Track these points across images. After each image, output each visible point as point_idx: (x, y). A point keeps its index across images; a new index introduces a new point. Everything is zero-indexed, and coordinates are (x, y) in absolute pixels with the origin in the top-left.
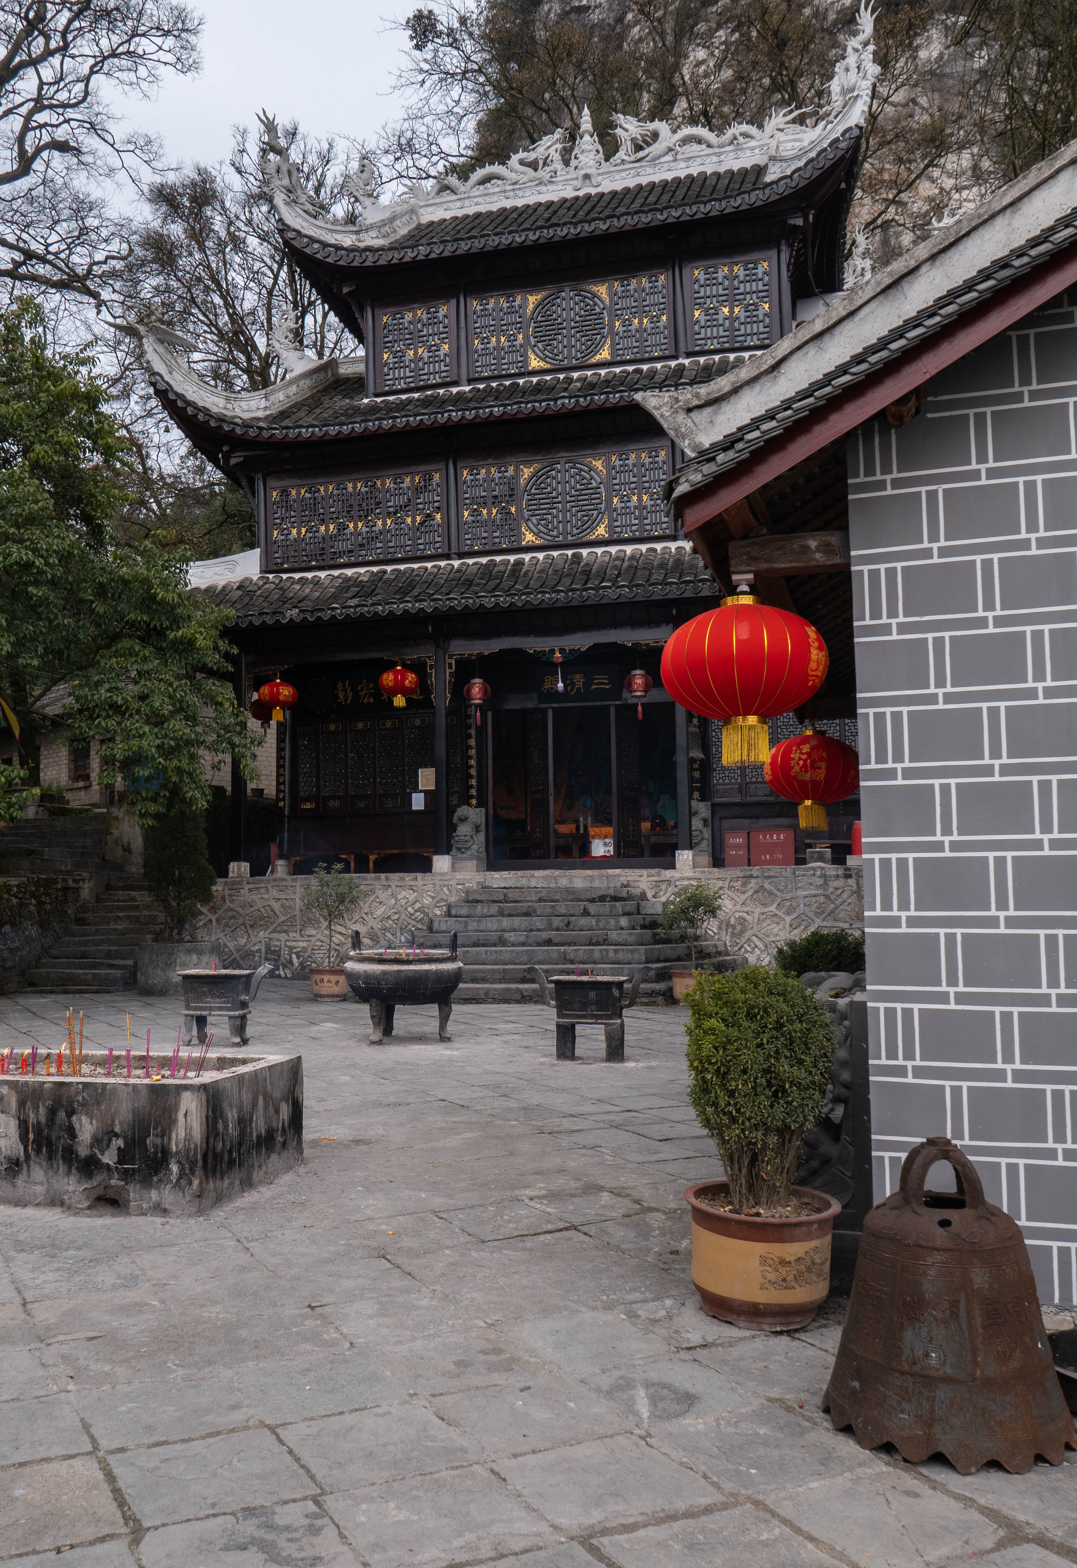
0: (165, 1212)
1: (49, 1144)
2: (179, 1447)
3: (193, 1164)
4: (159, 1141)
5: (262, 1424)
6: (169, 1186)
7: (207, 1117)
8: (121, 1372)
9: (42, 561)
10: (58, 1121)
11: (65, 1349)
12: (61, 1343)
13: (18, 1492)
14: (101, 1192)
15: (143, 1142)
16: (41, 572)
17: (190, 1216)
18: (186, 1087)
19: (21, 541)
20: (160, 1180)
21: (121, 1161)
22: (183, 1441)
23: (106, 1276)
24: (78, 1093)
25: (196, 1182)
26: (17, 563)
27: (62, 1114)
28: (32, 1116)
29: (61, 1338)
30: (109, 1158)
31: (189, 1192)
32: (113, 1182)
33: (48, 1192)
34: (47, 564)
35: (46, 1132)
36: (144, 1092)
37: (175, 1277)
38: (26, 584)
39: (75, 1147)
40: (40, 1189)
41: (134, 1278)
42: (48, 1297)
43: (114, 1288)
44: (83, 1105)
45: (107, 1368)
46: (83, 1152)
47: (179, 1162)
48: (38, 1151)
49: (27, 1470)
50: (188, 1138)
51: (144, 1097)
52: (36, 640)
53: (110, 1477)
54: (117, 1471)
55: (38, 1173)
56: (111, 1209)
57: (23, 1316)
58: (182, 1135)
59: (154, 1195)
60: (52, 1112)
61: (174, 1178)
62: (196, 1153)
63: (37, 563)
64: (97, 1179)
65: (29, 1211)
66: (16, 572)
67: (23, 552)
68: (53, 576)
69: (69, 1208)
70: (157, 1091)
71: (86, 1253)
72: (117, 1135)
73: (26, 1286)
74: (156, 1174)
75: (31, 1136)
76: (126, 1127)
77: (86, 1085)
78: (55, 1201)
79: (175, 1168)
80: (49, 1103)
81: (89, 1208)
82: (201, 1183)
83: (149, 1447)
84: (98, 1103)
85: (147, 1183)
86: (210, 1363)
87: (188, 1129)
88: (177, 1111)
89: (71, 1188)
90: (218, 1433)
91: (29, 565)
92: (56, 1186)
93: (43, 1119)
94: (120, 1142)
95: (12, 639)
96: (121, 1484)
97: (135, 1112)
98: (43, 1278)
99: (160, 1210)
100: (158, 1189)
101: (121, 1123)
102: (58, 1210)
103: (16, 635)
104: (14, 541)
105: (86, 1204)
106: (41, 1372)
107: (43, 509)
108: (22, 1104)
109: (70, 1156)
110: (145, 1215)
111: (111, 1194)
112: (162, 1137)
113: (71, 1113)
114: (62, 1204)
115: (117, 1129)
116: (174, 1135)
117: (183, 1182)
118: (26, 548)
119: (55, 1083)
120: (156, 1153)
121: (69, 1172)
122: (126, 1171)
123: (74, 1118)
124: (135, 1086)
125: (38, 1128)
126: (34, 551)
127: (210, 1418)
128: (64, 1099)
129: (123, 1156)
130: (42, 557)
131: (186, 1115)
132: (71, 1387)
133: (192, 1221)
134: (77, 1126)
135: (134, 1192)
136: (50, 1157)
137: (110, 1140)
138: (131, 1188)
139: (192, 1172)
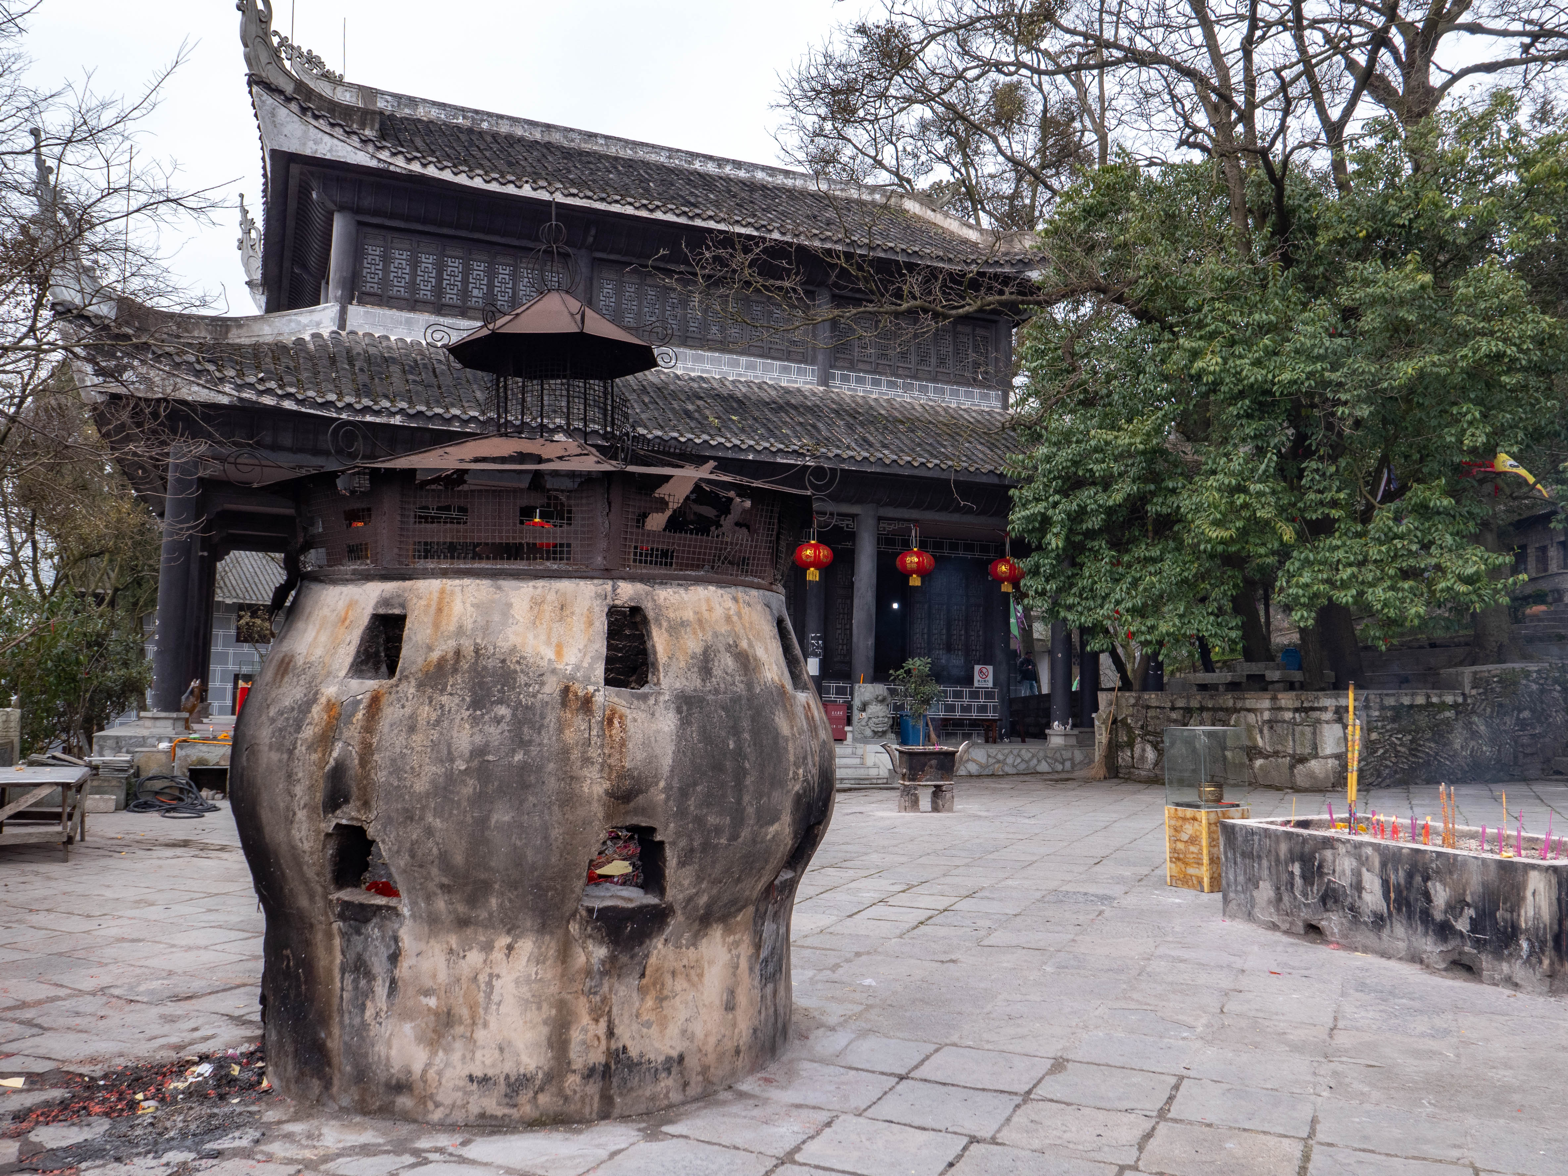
0: (1516, 985)
1: (1409, 905)
2: (1383, 1158)
3: (1543, 943)
4: (1508, 916)
5: (1472, 1166)
6: (1519, 962)
7: (1559, 900)
8: (1376, 1095)
9: (1514, 349)
10: (1415, 885)
11: (1340, 1068)
12: (1342, 1062)
13: (1229, 1145)
14: (1456, 957)
15: (1493, 915)
16: (1513, 360)
17: (1540, 994)
18: (1534, 867)
19: (1492, 333)
20: (1511, 954)
21: (1473, 930)
22: (1387, 1155)
23: (1421, 1024)
24: (1432, 861)
25: (1546, 962)
26: (1487, 356)
27: (1418, 879)
28: (1393, 877)
29: (1344, 1059)
30: (1462, 925)
31: (1539, 970)
32: (1467, 949)
33: (1409, 948)
34: (1521, 351)
35: (1405, 893)
36: (1493, 867)
37: (1487, 1040)
38: (1500, 374)
39: (1432, 911)
40: (1402, 945)
41: (1447, 1032)
42: (1357, 1029)
43: (1423, 1035)
44: (1438, 872)
45: (1366, 1089)
46: (1438, 916)
47: (1528, 939)
48: (1399, 910)
49: (1246, 1134)
50: (1537, 917)
51: (1493, 874)
52: (1517, 426)
53: (1306, 1158)
54: (1314, 1156)
55: (1400, 930)
56: (1465, 974)
57: (1326, 1037)
58: (1531, 913)
59: (1505, 967)
60: (1410, 876)
61: (1524, 954)
62: (1545, 933)
63: (1509, 352)
64: (1452, 944)
65: (1392, 964)
66: (1486, 364)
67: (1493, 343)
68: (1530, 361)
69: (1428, 967)
70: (1506, 867)
71: (1417, 1004)
72: (1468, 905)
73: (1344, 1017)
74: (1507, 947)
75: (1392, 895)
76: (1476, 898)
77: (1439, 854)
78: (1415, 958)
79: (1525, 945)
80: (1407, 866)
81: (1446, 970)
82: (1552, 964)
83: (1355, 1150)
84: (1451, 873)
85: (1498, 955)
86: (1463, 1110)
87: (1537, 908)
88: (1525, 889)
89: (1429, 949)
90: (1424, 1159)
91: (1499, 356)
92: (1415, 944)
93: (1402, 881)
94: (1471, 912)
95: (1488, 429)
96: (1310, 1166)
97: (1485, 885)
98: (1363, 1014)
99: (1510, 982)
100: (1509, 962)
101: (1472, 894)
102: (1418, 966)
103: (1492, 426)
104: (1484, 335)
105: (1443, 966)
106: (1309, 1078)
107: (1513, 298)
108: (1384, 865)
109: (1426, 917)
110: (1497, 985)
111: (1465, 960)
112: (1512, 912)
113: (1426, 878)
114: (1421, 962)
115: (1469, 899)
116: (1523, 913)
117: (1534, 960)
118: (1497, 339)
119: (1412, 849)
120: (1506, 928)
121: (1426, 934)
122: (1478, 940)
123: (1429, 884)
124: (1484, 860)
125: (1398, 890)
126: (1505, 341)
127: (1425, 1147)
128: (1420, 864)
129: (1476, 925)
130: (1515, 345)
131: (1534, 894)
132: (1324, 1094)
133: (1541, 999)
134: (1432, 892)
135: (1486, 961)
136: (1409, 917)
137: (1462, 909)
138: (1483, 957)
139: (1542, 951)
